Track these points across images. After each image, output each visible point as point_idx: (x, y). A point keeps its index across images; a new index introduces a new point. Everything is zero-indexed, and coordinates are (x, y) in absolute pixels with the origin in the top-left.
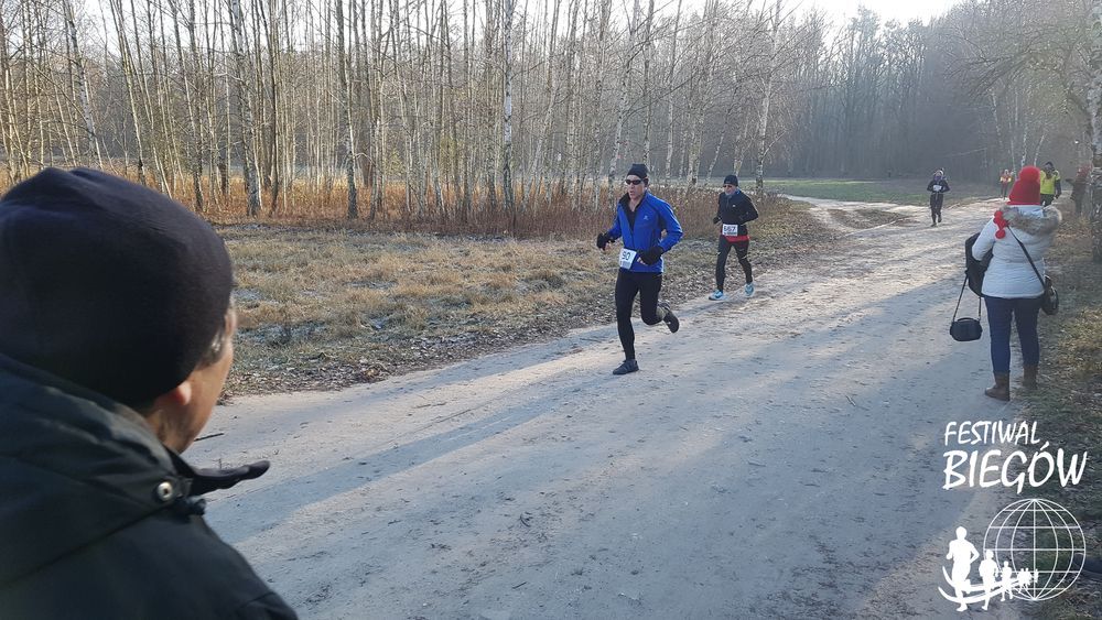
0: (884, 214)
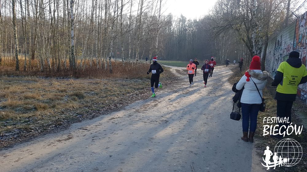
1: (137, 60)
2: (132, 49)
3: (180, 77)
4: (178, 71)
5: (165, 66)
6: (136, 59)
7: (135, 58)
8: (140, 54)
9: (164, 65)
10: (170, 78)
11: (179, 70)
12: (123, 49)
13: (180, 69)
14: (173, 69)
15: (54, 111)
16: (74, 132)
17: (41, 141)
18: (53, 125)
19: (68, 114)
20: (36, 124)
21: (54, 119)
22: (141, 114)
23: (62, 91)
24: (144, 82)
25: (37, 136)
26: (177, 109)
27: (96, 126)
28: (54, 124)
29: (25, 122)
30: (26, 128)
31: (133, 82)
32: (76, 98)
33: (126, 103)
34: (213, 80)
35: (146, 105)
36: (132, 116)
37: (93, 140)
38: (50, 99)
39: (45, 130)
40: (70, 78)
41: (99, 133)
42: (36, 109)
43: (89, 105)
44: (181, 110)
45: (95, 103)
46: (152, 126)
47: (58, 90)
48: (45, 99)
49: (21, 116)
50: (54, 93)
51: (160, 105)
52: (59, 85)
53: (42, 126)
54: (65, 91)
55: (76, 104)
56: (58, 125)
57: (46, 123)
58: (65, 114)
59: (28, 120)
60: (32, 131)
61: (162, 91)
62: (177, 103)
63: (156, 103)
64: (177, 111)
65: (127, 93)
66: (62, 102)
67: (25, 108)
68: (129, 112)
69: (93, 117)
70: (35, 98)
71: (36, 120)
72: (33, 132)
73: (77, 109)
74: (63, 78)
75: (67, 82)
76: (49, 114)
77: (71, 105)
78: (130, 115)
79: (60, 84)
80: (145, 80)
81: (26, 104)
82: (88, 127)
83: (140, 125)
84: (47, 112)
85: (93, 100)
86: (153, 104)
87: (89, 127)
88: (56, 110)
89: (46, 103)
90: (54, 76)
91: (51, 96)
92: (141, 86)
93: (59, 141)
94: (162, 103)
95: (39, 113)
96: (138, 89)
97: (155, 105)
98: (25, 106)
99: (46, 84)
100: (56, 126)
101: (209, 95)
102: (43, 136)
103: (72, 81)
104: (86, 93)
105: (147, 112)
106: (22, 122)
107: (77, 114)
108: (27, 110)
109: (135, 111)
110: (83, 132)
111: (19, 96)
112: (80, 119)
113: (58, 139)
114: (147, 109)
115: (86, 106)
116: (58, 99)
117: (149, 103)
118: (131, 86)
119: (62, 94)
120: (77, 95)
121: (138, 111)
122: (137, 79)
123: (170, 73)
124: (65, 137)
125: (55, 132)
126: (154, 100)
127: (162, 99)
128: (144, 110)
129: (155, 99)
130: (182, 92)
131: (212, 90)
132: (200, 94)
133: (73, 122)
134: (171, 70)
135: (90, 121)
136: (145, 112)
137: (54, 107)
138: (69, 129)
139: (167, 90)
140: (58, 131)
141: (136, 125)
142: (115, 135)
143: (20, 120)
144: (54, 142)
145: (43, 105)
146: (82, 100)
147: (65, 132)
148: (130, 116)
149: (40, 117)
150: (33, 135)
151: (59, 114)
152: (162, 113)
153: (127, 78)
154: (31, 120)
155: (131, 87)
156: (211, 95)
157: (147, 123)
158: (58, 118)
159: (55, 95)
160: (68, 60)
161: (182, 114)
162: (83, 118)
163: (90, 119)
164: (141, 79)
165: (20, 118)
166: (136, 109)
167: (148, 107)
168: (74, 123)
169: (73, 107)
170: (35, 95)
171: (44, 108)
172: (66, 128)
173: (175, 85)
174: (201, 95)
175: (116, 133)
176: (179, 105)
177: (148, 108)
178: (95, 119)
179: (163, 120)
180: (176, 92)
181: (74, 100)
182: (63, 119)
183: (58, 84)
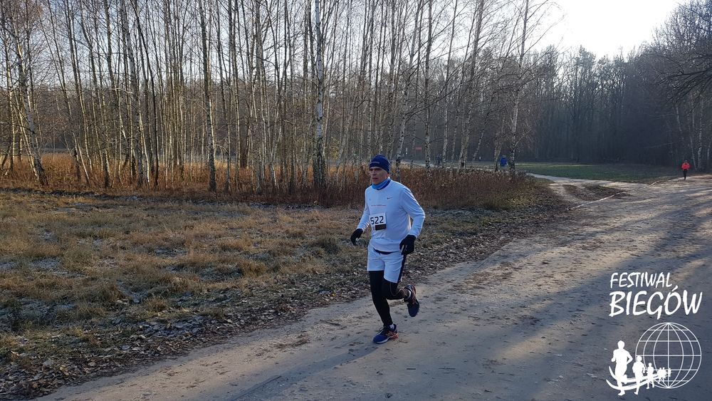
0: (605, 189)
1: (463, 164)
2: (450, 139)
3: (576, 205)
4: (571, 189)
5: (536, 176)
6: (460, 161)
7: (456, 159)
8: (471, 149)
9: (532, 174)
10: (549, 208)
11: (575, 187)
12: (428, 140)
13: (577, 183)
14: (559, 185)
15: (275, 278)
16: (313, 328)
17: (244, 344)
18: (271, 311)
19: (302, 287)
20: (238, 305)
21: (273, 296)
22: (467, 297)
23: (295, 236)
24: (478, 217)
25: (236, 334)
26: (566, 289)
27: (360, 318)
28: (272, 309)
29: (218, 300)
30: (217, 315)
31: (450, 217)
32: (322, 251)
33: (432, 267)
34: (670, 214)
35: (481, 275)
36: (445, 301)
37: (351, 350)
38: (269, 251)
39: (255, 319)
40: (313, 207)
41: (365, 336)
42: (240, 272)
43: (348, 269)
44: (575, 291)
45: (359, 265)
46: (494, 328)
47: (287, 232)
48: (260, 251)
49: (210, 286)
50: (279, 240)
51: (517, 276)
52: (290, 222)
53: (249, 311)
54: (300, 235)
55: (320, 266)
56: (281, 310)
57: (258, 304)
58: (296, 287)
59: (222, 295)
60: (229, 321)
61: (524, 241)
62: (567, 272)
63: (507, 272)
64: (564, 294)
65: (434, 243)
66: (292, 259)
67: (219, 270)
68: (436, 290)
69: (353, 297)
70: (241, 249)
71: (239, 298)
72: (230, 323)
73: (322, 277)
74: (300, 207)
75: (306, 216)
76: (264, 284)
77: (310, 267)
78: (440, 296)
79: (291, 220)
80: (482, 213)
81: (223, 262)
82: (342, 319)
83: (463, 323)
84: (261, 281)
85: (355, 258)
86: (500, 273)
87: (344, 320)
88: (279, 277)
89: (262, 259)
90: (281, 203)
91: (271, 244)
92: (469, 227)
93: (281, 346)
94: (524, 271)
95: (245, 281)
96: (461, 234)
97: (505, 277)
98: (221, 265)
99: (265, 220)
100: (276, 313)
101: (659, 255)
102: (250, 334)
103: (316, 212)
104: (342, 240)
105: (484, 292)
106: (211, 299)
107: (321, 286)
108: (223, 274)
109: (450, 287)
110: (332, 330)
111: (211, 243)
112: (327, 300)
113: (279, 342)
114: (483, 286)
115: (341, 271)
116: (286, 253)
117: (487, 270)
118: (445, 225)
119: (294, 242)
120: (322, 244)
121: (458, 288)
122: (460, 209)
123: (550, 194)
124: (294, 338)
125: (274, 327)
126: (503, 263)
127: (525, 261)
128: (475, 287)
129: (505, 260)
130: (581, 245)
131: (668, 240)
132: (633, 250)
133: (310, 306)
134: (552, 186)
135: (346, 304)
136: (478, 291)
137: (276, 269)
138: (303, 322)
139: (537, 238)
140: (279, 325)
141: (453, 324)
142: (401, 343)
143: (208, 296)
144: (269, 349)
145: (255, 264)
146: (333, 256)
147: (295, 326)
148: (439, 299)
149: (246, 290)
150: (230, 331)
151: (285, 285)
152: (523, 299)
153: (435, 208)
154: (228, 295)
155: (445, 230)
156: (664, 255)
157: (480, 323)
158: (282, 296)
159: (281, 244)
160: (310, 168)
161: (579, 303)
162: (332, 298)
163: (348, 301)
164: (472, 210)
165: (208, 291)
166: (455, 283)
167: (486, 279)
168: (313, 307)
169: (314, 272)
170: (241, 242)
171: (258, 271)
172: (296, 318)
173: (560, 226)
174: (634, 252)
175: (405, 339)
176: (571, 278)
177: (485, 282)
178: (357, 302)
179: (524, 318)
180: (563, 244)
181: (318, 255)
182: (293, 298)
183: (288, 220)
